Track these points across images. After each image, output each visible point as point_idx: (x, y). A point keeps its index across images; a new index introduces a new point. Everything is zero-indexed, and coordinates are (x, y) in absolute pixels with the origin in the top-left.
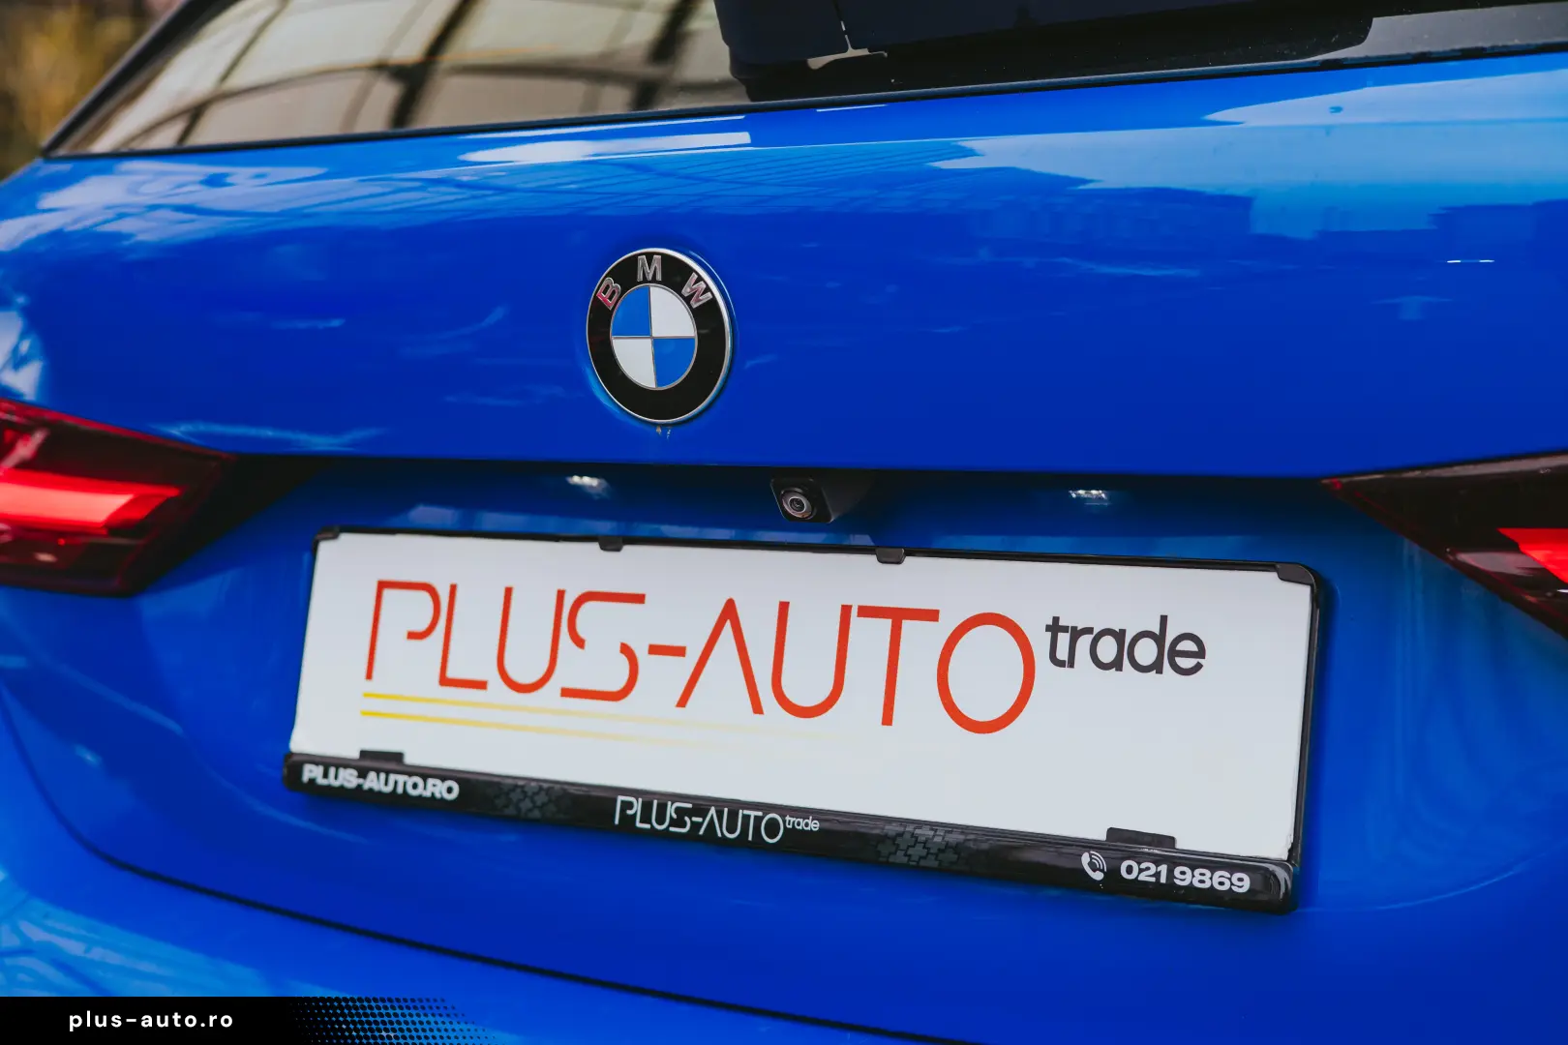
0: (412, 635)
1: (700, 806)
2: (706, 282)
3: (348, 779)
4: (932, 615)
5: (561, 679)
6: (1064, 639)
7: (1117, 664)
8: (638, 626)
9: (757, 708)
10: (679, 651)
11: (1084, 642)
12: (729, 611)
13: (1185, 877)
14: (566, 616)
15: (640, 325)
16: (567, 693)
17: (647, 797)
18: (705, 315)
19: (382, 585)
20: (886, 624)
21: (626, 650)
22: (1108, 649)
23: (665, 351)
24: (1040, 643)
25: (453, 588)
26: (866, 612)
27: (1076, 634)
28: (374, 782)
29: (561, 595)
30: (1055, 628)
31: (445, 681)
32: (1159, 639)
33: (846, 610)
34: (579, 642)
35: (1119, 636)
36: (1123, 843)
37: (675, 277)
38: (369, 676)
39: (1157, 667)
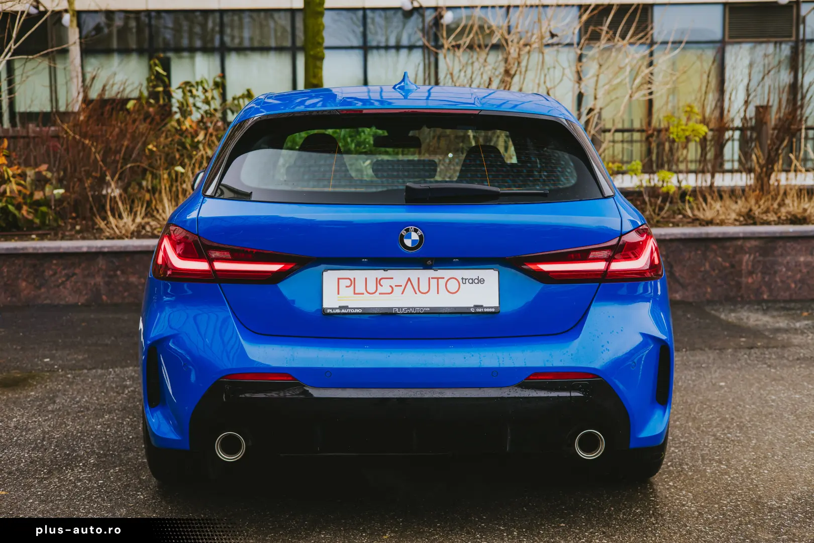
0: (347, 287)
1: (409, 308)
2: (420, 232)
3: (338, 311)
4: (443, 278)
5: (379, 291)
6: (464, 280)
7: (472, 283)
8: (393, 283)
9: (416, 293)
10: (401, 286)
11: (467, 280)
12: (409, 279)
13: (486, 310)
14: (378, 282)
15: (409, 237)
16: (380, 294)
17: (399, 308)
18: (420, 237)
19: (339, 279)
20: (436, 280)
21: (391, 286)
22: (471, 281)
23: (413, 241)
24: (461, 281)
25: (354, 279)
26: (432, 278)
27: (466, 279)
28: (343, 311)
29: (377, 278)
30: (463, 279)
31: (355, 293)
32: (478, 279)
33: (429, 278)
34: (382, 286)
35: (472, 279)
36: (476, 307)
37: (416, 231)
38: (338, 294)
39: (478, 283)
